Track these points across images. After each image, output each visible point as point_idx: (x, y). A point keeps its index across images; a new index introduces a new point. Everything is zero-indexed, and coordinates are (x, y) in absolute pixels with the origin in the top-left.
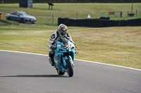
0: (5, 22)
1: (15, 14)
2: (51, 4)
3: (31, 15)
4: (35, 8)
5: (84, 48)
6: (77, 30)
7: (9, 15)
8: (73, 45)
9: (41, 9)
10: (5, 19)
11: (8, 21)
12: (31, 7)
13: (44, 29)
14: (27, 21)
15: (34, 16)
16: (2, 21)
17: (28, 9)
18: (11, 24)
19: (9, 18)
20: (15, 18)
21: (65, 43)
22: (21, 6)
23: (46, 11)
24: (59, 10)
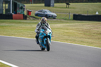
0: (34, 17)
1: (41, 11)
2: (68, 4)
3: (53, 12)
4: (56, 7)
5: (93, 37)
6: (88, 23)
7: (37, 12)
8: (50, 31)
9: (61, 8)
10: (34, 15)
11: (36, 17)
12: (53, 6)
13: (63, 22)
14: (50, 16)
15: (55, 13)
16: (32, 17)
17: (51, 8)
18: (38, 19)
19: (37, 15)
20: (41, 14)
21: (45, 30)
22: (45, 6)
23: (64, 9)
24: (74, 8)
